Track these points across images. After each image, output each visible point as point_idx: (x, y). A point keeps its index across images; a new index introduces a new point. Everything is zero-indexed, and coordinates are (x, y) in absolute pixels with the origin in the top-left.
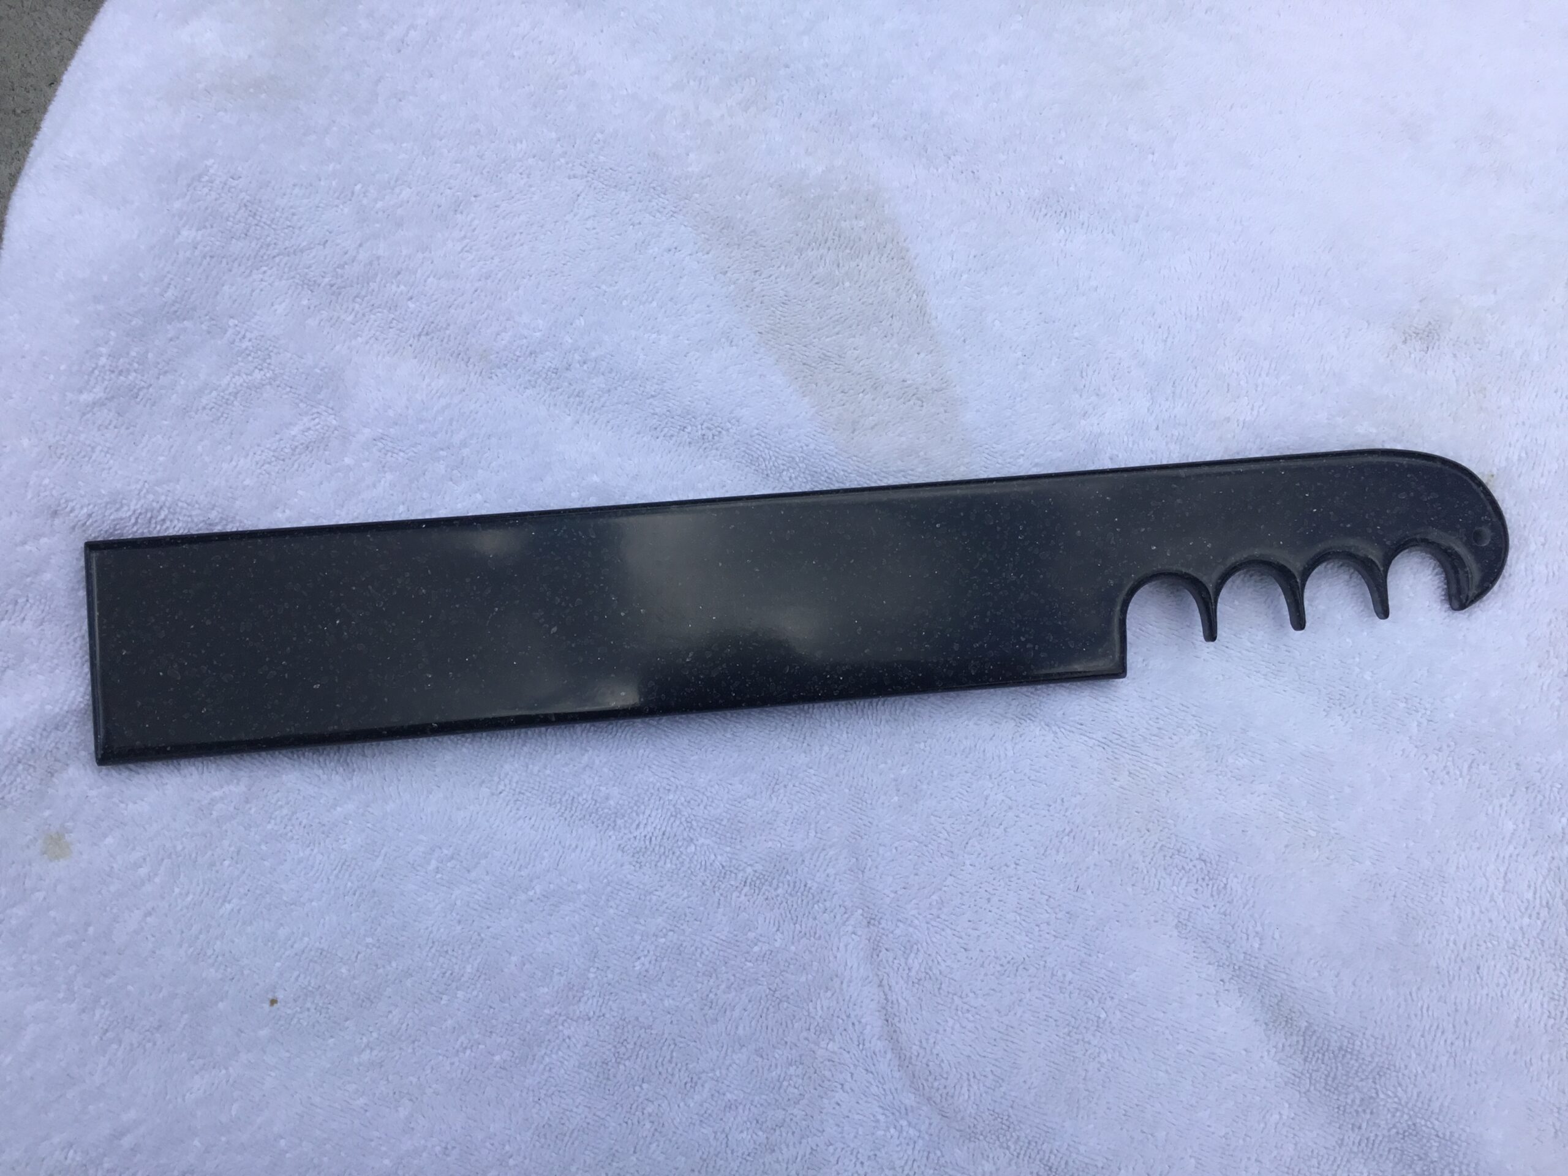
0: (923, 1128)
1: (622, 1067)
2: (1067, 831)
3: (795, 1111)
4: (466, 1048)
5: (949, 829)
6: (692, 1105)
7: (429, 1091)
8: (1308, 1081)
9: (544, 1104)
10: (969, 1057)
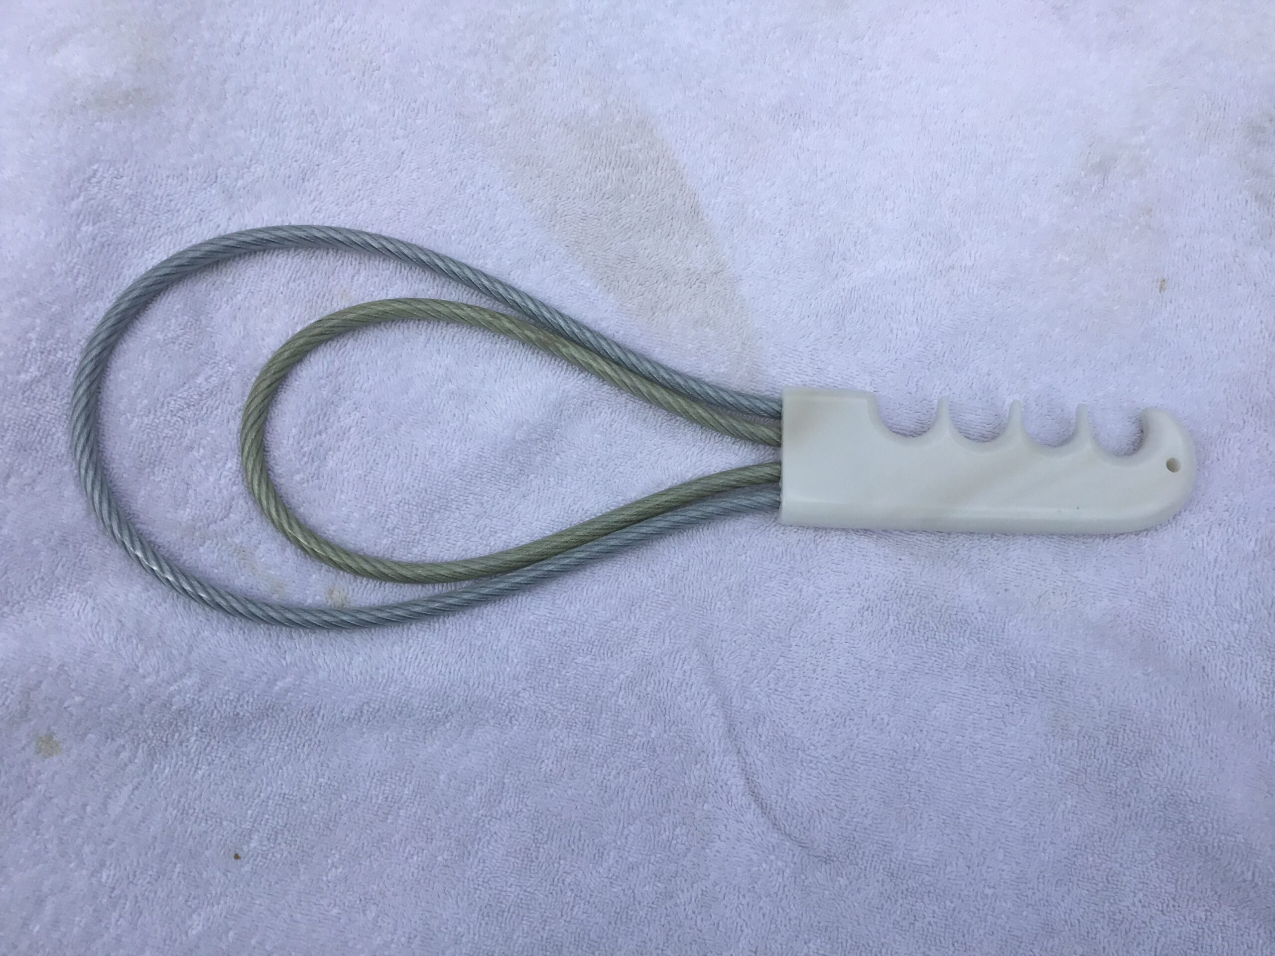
0: (789, 860)
1: (541, 850)
2: (866, 607)
3: (685, 863)
4: (413, 855)
5: (775, 621)
6: (601, 871)
7: (389, 894)
8: (1084, 776)
9: (483, 889)
10: (816, 797)
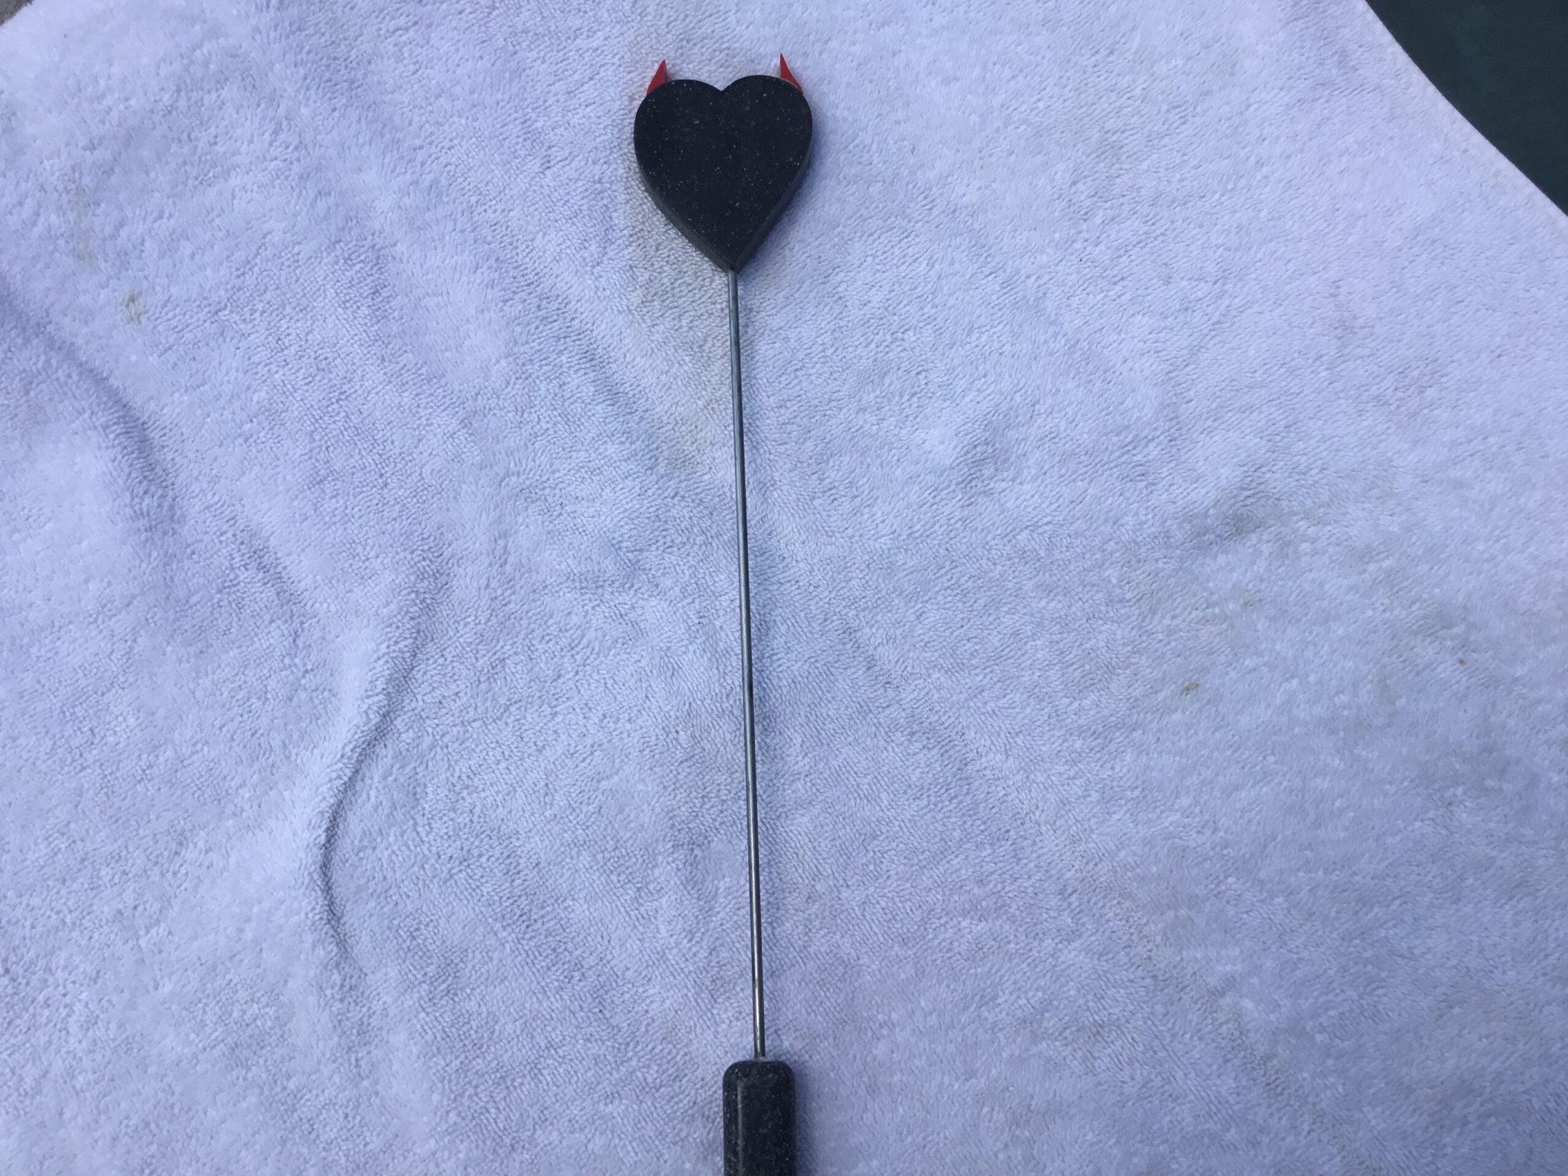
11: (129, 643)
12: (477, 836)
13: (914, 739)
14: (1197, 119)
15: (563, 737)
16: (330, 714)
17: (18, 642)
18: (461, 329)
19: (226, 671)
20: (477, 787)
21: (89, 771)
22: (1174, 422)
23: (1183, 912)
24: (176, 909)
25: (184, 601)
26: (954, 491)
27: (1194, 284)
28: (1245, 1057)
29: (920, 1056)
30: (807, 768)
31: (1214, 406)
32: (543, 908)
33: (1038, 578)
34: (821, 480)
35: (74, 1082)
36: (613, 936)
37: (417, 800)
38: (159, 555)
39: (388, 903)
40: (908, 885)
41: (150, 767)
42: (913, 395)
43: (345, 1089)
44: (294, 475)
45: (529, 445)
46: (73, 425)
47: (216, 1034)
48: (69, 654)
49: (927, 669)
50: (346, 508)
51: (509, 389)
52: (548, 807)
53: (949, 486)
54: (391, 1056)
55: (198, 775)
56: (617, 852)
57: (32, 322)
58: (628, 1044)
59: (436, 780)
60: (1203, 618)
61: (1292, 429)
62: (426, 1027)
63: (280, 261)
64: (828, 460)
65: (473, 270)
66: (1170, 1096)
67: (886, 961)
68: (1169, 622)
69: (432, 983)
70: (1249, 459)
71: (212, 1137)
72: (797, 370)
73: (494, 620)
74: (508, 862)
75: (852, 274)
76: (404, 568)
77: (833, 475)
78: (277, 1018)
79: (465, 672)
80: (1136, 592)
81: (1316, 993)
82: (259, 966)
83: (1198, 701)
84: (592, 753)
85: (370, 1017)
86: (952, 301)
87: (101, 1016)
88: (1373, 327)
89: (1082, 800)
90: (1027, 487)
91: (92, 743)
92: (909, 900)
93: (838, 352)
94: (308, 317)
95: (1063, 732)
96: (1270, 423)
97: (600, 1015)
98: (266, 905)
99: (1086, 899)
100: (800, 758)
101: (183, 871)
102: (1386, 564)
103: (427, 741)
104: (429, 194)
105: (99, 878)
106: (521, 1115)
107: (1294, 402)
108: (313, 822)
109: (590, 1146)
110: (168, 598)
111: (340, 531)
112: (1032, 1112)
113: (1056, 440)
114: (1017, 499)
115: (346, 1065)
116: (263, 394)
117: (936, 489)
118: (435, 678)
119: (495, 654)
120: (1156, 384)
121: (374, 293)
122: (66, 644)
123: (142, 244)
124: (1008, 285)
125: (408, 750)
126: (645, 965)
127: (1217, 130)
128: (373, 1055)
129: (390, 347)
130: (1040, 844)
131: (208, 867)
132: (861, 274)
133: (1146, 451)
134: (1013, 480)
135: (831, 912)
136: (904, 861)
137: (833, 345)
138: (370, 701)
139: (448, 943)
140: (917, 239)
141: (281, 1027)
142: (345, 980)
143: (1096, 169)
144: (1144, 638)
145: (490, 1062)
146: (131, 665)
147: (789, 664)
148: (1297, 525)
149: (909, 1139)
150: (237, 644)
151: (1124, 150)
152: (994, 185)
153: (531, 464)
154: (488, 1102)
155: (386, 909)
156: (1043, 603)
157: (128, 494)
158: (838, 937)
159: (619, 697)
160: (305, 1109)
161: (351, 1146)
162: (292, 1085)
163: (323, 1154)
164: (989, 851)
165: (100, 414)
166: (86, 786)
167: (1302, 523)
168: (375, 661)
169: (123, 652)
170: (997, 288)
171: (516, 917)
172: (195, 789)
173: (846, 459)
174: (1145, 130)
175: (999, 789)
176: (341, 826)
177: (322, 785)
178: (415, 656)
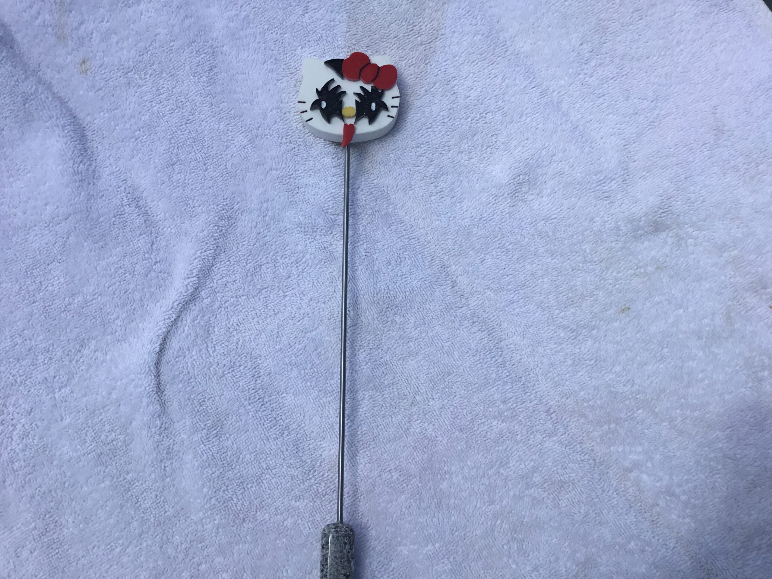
11: (65, 239)
12: (239, 356)
13: (474, 325)
14: (648, 17)
15: (289, 308)
16: (167, 286)
17: (6, 233)
18: (254, 92)
19: (114, 258)
20: (241, 331)
21: (37, 303)
22: (626, 171)
23: (613, 426)
24: (76, 380)
25: (96, 220)
26: (506, 198)
27: (641, 101)
28: (641, 506)
29: (466, 490)
30: (417, 335)
31: (647, 165)
32: (271, 396)
33: (547, 247)
34: (436, 187)
35: (13, 465)
36: (306, 414)
37: (210, 334)
38: (85, 194)
39: (189, 386)
40: (466, 401)
41: (70, 304)
42: (488, 147)
43: (157, 482)
44: (160, 160)
45: (284, 155)
46: (47, 124)
47: (91, 447)
48: (33, 242)
49: (484, 289)
50: (185, 180)
51: (276, 125)
52: (278, 344)
53: (504, 195)
54: (183, 466)
55: (94, 311)
56: (312, 370)
57: (31, 69)
58: (310, 471)
59: (220, 324)
60: (634, 274)
61: (688, 179)
62: (203, 452)
63: (163, 49)
64: (440, 177)
65: (262, 63)
66: (599, 523)
67: (451, 439)
68: (616, 275)
69: (208, 430)
70: (664, 193)
71: (84, 501)
72: (428, 128)
73: (257, 244)
74: (254, 371)
75: (462, 81)
76: (212, 213)
77: (442, 185)
78: (125, 441)
79: (240, 270)
80: (599, 258)
81: (682, 474)
82: (118, 413)
83: (628, 316)
84: (303, 318)
85: (174, 445)
86: (513, 99)
87: (31, 432)
88: (734, 131)
89: (562, 363)
90: (545, 199)
91: (40, 290)
92: (465, 408)
93: (451, 121)
94: (174, 79)
95: (554, 327)
96: (677, 176)
97: (297, 455)
98: (124, 381)
99: (560, 416)
100: (413, 330)
101: (82, 360)
102: (732, 253)
103: (217, 304)
104: (243, 22)
105: (37, 360)
106: (250, 503)
107: (690, 165)
108: (153, 340)
109: (286, 523)
110: (87, 217)
111: (181, 191)
112: (524, 525)
113: (563, 175)
114: (539, 205)
115: (159, 470)
116: (147, 117)
117: (496, 196)
118: (224, 272)
119: (257, 262)
120: (618, 151)
121: (210, 70)
122: (32, 237)
123: (92, 34)
124: (544, 93)
125: (207, 308)
126: (322, 430)
127: (658, 24)
128: (173, 465)
129: (216, 98)
130: (537, 386)
131: (95, 359)
132: (467, 82)
133: (610, 185)
134: (538, 195)
135: (423, 412)
136: (464, 388)
137: (448, 117)
138: (189, 280)
139: (219, 410)
140: (498, 66)
141: (126, 446)
142: (162, 424)
143: (594, 38)
144: (602, 282)
145: (236, 474)
146: (65, 251)
147: (411, 281)
148: (687, 230)
149: (457, 534)
150: (121, 245)
151: (609, 30)
152: (539, 43)
153: (284, 165)
154: (233, 495)
155: (187, 389)
156: (549, 260)
157: (72, 162)
158: (426, 424)
159: (320, 290)
160: (134, 491)
161: (157, 513)
162: (128, 477)
163: (143, 515)
164: (511, 386)
165: (61, 119)
166: (35, 311)
167: (689, 229)
168: (194, 260)
169: (61, 243)
170: (538, 94)
171: (256, 400)
172: (92, 318)
173: (450, 177)
174: (620, 21)
175: (517, 355)
176: (168, 344)
177: (160, 322)
178: (215, 259)
